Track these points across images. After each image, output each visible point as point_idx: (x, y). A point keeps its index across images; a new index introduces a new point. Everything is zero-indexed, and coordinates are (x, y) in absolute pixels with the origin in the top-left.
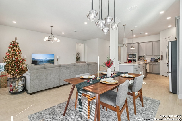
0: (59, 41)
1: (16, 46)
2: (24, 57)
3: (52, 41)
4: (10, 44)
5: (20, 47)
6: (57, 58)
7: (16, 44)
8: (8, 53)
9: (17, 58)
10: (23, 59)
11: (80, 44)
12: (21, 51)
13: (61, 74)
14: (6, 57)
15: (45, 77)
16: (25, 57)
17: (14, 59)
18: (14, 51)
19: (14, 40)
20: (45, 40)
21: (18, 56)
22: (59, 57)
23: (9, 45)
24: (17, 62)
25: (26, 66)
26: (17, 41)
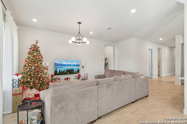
0: (88, 43)
1: (37, 51)
2: (46, 64)
3: (79, 43)
4: (30, 49)
5: (41, 53)
6: (83, 65)
7: (37, 48)
8: (27, 60)
9: (38, 67)
10: (45, 68)
11: (108, 47)
12: (42, 57)
13: (100, 98)
14: (25, 66)
15: (76, 106)
16: (48, 64)
17: (33, 68)
18: (34, 57)
19: (34, 43)
20: (70, 42)
21: (39, 63)
22: (85, 64)
23: (28, 51)
24: (38, 72)
25: (48, 76)
26: (38, 45)
